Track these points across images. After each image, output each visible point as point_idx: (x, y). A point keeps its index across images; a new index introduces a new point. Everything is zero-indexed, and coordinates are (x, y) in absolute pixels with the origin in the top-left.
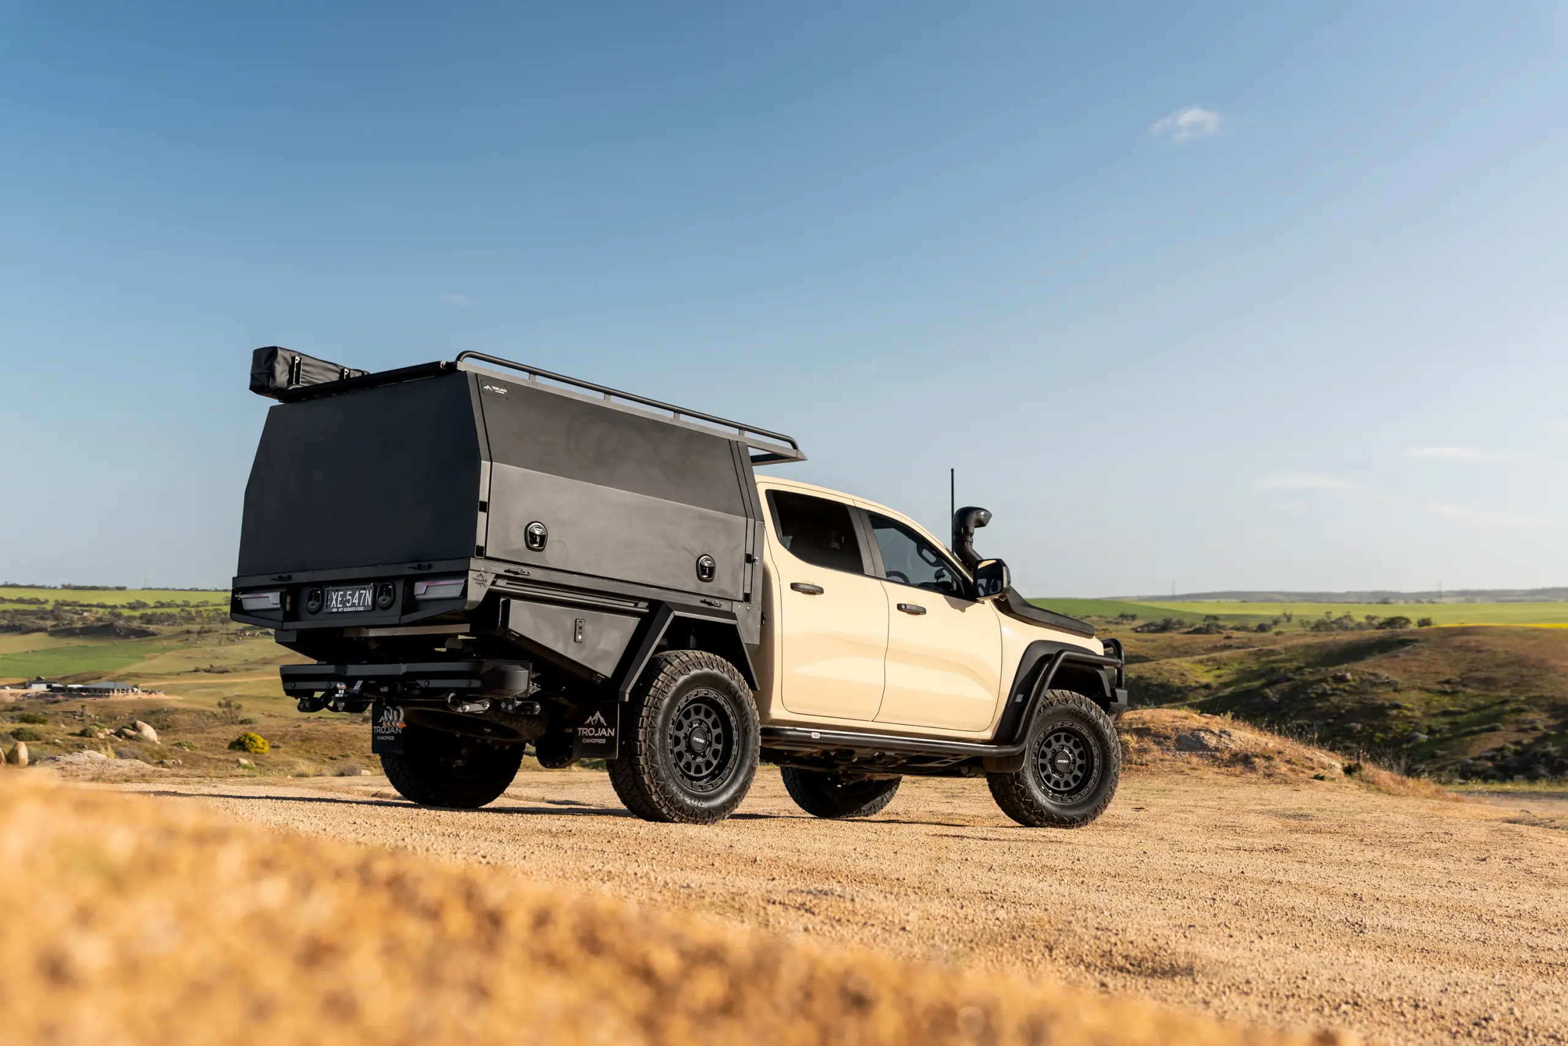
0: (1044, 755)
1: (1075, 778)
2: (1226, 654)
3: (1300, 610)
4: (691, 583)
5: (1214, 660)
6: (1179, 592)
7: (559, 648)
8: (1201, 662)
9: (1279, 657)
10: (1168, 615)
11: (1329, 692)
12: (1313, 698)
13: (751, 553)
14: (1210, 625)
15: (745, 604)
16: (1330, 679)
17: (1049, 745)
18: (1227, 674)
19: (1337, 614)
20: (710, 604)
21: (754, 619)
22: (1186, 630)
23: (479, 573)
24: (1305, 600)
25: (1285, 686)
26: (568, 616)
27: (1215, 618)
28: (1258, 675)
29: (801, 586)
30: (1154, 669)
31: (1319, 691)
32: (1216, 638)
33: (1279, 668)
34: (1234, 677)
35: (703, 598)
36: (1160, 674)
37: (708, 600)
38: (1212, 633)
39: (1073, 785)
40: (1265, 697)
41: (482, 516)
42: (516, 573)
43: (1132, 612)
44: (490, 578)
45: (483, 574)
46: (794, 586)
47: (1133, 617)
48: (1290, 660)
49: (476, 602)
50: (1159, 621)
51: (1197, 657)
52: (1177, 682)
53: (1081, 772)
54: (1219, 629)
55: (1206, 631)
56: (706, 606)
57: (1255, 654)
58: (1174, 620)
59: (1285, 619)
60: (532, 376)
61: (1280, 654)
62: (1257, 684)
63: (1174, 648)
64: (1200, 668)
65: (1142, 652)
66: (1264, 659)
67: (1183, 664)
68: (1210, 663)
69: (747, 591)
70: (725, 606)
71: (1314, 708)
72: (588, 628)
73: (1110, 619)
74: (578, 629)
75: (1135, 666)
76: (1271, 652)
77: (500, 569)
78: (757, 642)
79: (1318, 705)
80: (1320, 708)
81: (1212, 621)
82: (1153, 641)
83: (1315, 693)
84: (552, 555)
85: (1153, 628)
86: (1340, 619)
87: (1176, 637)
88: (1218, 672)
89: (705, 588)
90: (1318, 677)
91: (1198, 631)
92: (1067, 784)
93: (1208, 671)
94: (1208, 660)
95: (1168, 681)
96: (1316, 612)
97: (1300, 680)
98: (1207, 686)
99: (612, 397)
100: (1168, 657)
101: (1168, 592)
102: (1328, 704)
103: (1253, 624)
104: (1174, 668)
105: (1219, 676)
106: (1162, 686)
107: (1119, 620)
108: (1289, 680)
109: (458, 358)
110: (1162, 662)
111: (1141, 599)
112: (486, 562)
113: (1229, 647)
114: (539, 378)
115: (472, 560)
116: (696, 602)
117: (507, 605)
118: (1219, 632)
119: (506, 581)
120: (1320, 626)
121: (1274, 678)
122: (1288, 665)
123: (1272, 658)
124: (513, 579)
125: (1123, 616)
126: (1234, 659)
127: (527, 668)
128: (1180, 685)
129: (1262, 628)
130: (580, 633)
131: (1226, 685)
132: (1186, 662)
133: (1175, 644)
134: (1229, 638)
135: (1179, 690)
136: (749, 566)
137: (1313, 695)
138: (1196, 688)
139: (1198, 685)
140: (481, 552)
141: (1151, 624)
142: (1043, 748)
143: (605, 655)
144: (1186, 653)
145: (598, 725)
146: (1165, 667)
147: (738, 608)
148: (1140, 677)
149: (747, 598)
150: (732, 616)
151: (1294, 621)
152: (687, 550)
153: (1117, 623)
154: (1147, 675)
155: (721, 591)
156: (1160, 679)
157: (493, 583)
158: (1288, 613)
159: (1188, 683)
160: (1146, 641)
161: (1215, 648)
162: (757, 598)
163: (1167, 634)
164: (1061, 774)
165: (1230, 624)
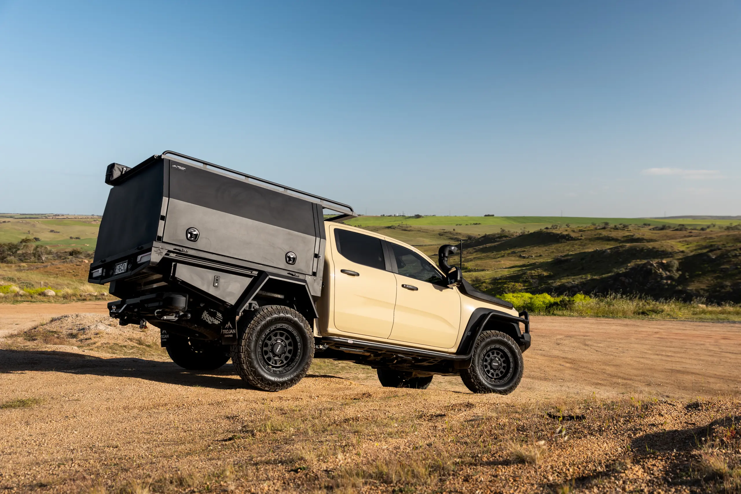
0: (486, 361)
1: (501, 372)
2: (690, 239)
3: (718, 223)
4: (282, 264)
5: (686, 241)
6: (667, 216)
7: (204, 288)
8: (680, 242)
9: (715, 240)
10: (664, 224)
11: (738, 255)
12: (730, 257)
13: (318, 253)
14: (682, 228)
15: (313, 277)
16: (738, 249)
17: (489, 356)
18: (693, 246)
19: (734, 224)
20: (292, 275)
21: (318, 284)
22: (672, 230)
23: (158, 249)
24: (719, 219)
25: (719, 252)
26: (210, 275)
27: (683, 225)
28: (706, 247)
29: (346, 271)
30: (660, 245)
31: (734, 254)
32: (684, 233)
33: (714, 245)
34: (694, 248)
35: (288, 272)
36: (662, 246)
37: (291, 272)
38: (683, 231)
39: (500, 375)
40: (709, 257)
41: (161, 223)
42: (180, 250)
43: (648, 223)
44: (165, 252)
45: (161, 250)
46: (342, 271)
47: (649, 225)
48: (719, 241)
49: (156, 262)
50: (660, 226)
51: (678, 240)
52: (670, 250)
53: (504, 370)
54: (686, 229)
55: (681, 230)
56: (291, 276)
57: (704, 239)
58: (667, 226)
59: (712, 226)
60: (205, 165)
61: (714, 239)
62: (705, 251)
63: (668, 237)
64: (680, 244)
65: (654, 238)
66: (708, 241)
67: (672, 243)
68: (684, 242)
69: (315, 270)
70: (301, 277)
71: (731, 261)
72: (222, 281)
73: (639, 226)
74: (216, 280)
75: (652, 243)
76: (711, 238)
77: (171, 248)
78: (319, 294)
79: (733, 260)
80: (733, 261)
81: (682, 227)
82: (658, 233)
83: (732, 255)
84: (200, 244)
85: (658, 229)
86: (736, 226)
87: (669, 232)
88: (687, 246)
89: (290, 267)
90: (733, 248)
91: (677, 230)
92: (497, 375)
93: (683, 246)
94: (683, 241)
95: (666, 249)
96: (726, 223)
97: (725, 250)
98: (683, 252)
99: (249, 178)
100: (665, 240)
101: (663, 216)
102: (737, 260)
103: (699, 228)
104: (669, 244)
105: (688, 248)
106: (663, 251)
107: (643, 226)
108: (720, 249)
109: (163, 154)
110: (663, 242)
111: (651, 218)
112: (163, 244)
113: (691, 236)
114: (208, 167)
115: (154, 242)
116: (285, 273)
117: (175, 266)
118: (686, 230)
119: (175, 254)
120: (728, 228)
121: (712, 248)
122: (718, 243)
123: (711, 240)
124: (179, 253)
125: (645, 224)
126: (694, 241)
127: (186, 297)
128: (671, 251)
129: (703, 229)
130: (217, 282)
131: (692, 252)
132: (673, 242)
133: (668, 235)
134: (691, 232)
135: (671, 253)
136: (316, 259)
137: (731, 256)
138: (678, 252)
139: (678, 251)
140: (160, 239)
141: (656, 228)
142: (486, 357)
143: (231, 294)
144: (673, 239)
145: (229, 328)
146: (665, 244)
147: (309, 279)
148: (654, 248)
149: (314, 274)
150: (305, 281)
151: (717, 227)
152: (281, 249)
153: (642, 227)
154: (657, 247)
155: (298, 270)
156: (662, 249)
157: (166, 254)
158: (714, 223)
159: (674, 250)
160: (655, 233)
161: (685, 237)
162: (320, 274)
163: (664, 231)
164: (495, 370)
165: (690, 228)
